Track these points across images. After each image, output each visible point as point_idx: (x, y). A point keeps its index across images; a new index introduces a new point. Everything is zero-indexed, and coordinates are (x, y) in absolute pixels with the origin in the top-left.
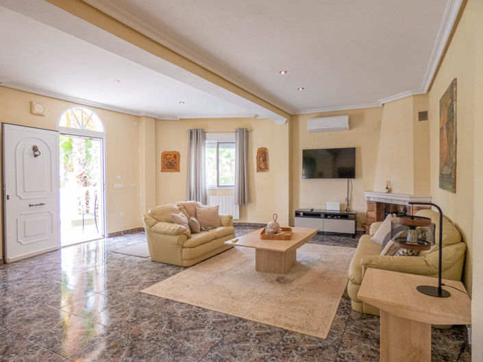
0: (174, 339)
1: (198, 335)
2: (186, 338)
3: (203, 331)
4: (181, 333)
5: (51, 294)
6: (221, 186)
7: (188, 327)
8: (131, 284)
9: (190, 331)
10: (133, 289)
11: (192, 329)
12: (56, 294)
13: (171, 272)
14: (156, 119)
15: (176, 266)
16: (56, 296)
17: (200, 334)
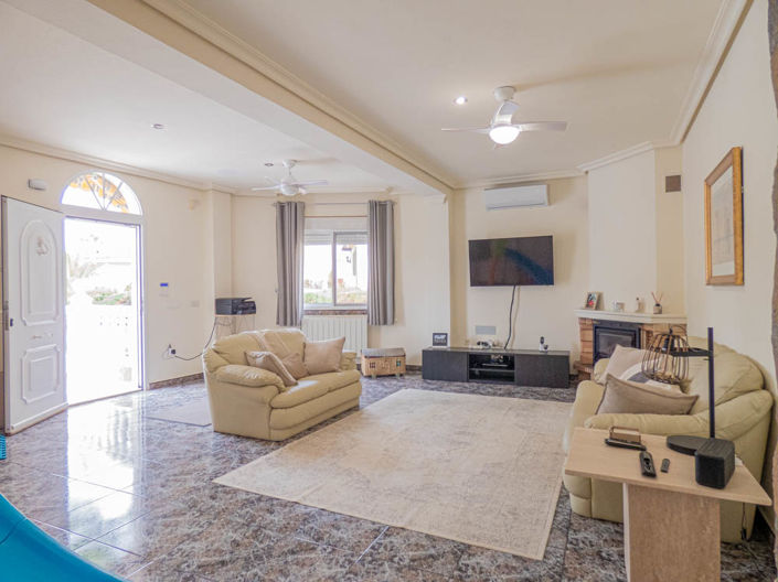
0: (260, 573)
1: (304, 564)
2: (281, 571)
3: (313, 555)
4: (273, 561)
5: (32, 494)
6: (340, 305)
7: (286, 550)
8: (182, 473)
9: (290, 558)
10: (185, 481)
11: (293, 553)
12: (41, 494)
13: (253, 450)
14: (232, 195)
15: (262, 440)
16: (42, 497)
17: (307, 562)
